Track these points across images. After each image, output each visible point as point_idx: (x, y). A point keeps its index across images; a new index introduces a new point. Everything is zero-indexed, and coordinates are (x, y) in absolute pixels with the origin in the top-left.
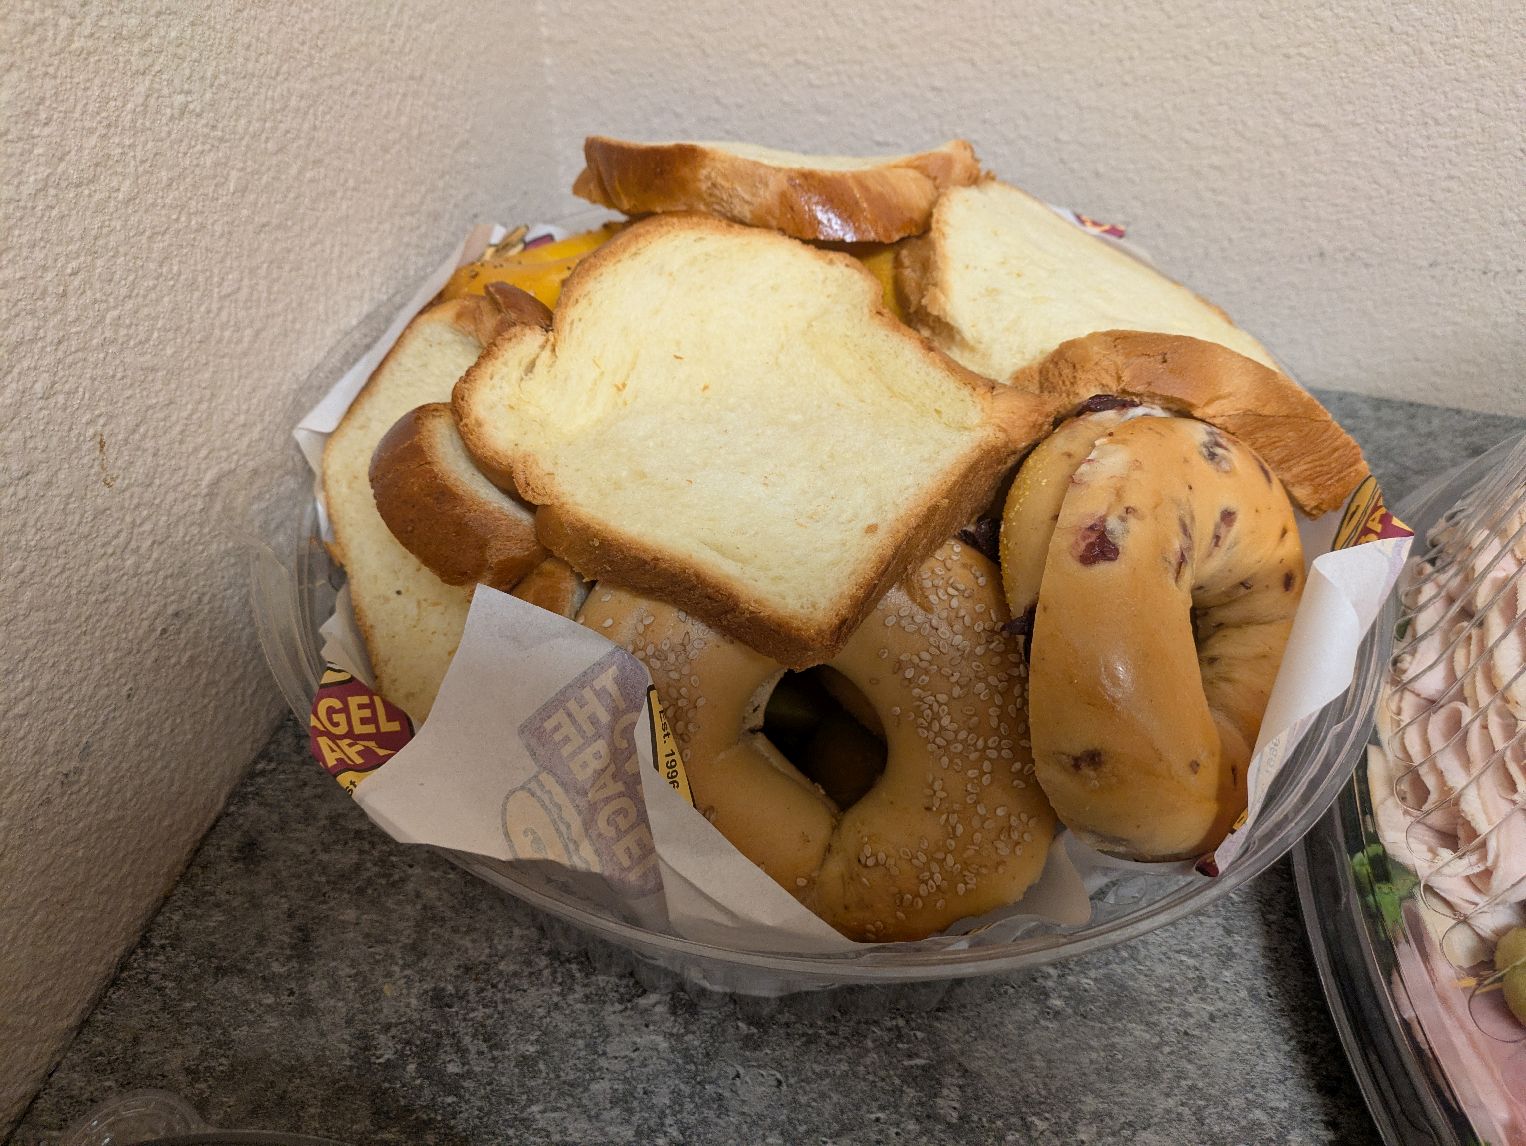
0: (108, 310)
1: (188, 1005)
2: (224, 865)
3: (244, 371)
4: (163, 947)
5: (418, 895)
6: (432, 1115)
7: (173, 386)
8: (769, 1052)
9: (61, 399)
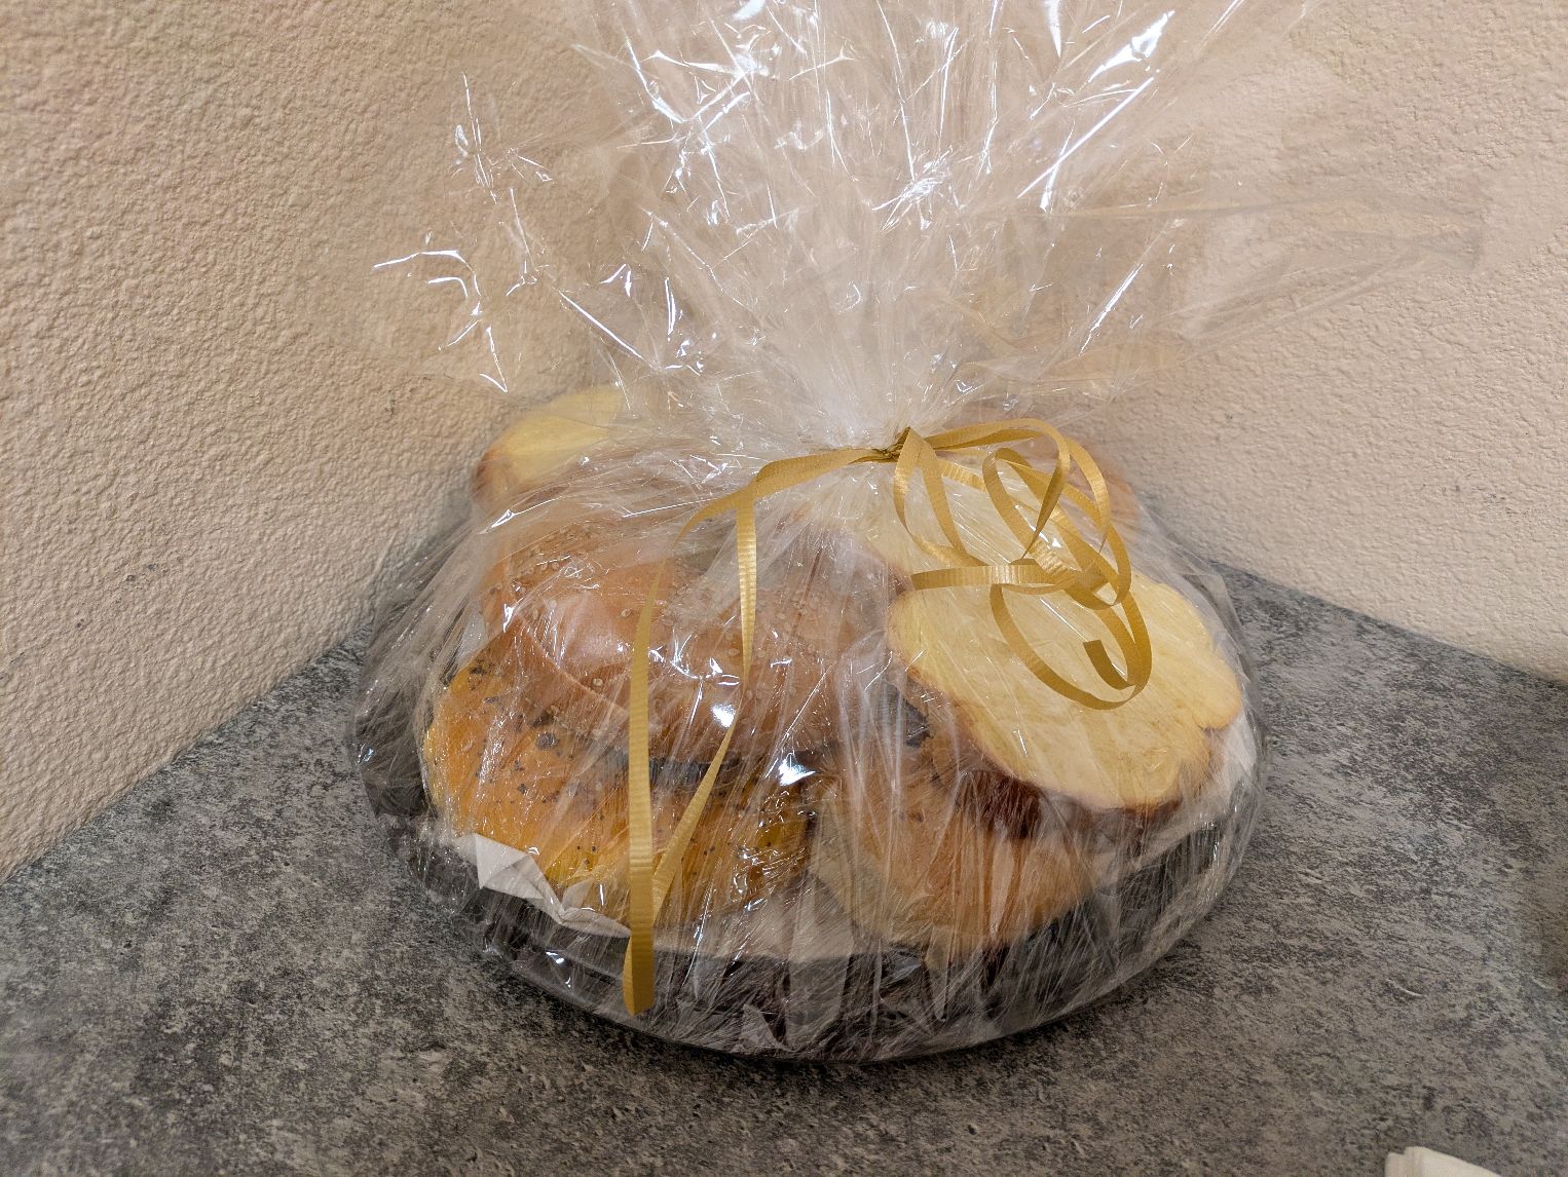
0: (127, 276)
1: (41, 928)
2: (135, 816)
3: (274, 367)
4: (48, 871)
5: (279, 892)
6: (184, 1097)
7: (187, 361)
8: (515, 1146)
9: (56, 343)
